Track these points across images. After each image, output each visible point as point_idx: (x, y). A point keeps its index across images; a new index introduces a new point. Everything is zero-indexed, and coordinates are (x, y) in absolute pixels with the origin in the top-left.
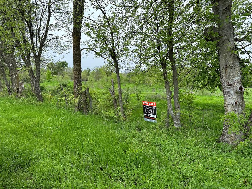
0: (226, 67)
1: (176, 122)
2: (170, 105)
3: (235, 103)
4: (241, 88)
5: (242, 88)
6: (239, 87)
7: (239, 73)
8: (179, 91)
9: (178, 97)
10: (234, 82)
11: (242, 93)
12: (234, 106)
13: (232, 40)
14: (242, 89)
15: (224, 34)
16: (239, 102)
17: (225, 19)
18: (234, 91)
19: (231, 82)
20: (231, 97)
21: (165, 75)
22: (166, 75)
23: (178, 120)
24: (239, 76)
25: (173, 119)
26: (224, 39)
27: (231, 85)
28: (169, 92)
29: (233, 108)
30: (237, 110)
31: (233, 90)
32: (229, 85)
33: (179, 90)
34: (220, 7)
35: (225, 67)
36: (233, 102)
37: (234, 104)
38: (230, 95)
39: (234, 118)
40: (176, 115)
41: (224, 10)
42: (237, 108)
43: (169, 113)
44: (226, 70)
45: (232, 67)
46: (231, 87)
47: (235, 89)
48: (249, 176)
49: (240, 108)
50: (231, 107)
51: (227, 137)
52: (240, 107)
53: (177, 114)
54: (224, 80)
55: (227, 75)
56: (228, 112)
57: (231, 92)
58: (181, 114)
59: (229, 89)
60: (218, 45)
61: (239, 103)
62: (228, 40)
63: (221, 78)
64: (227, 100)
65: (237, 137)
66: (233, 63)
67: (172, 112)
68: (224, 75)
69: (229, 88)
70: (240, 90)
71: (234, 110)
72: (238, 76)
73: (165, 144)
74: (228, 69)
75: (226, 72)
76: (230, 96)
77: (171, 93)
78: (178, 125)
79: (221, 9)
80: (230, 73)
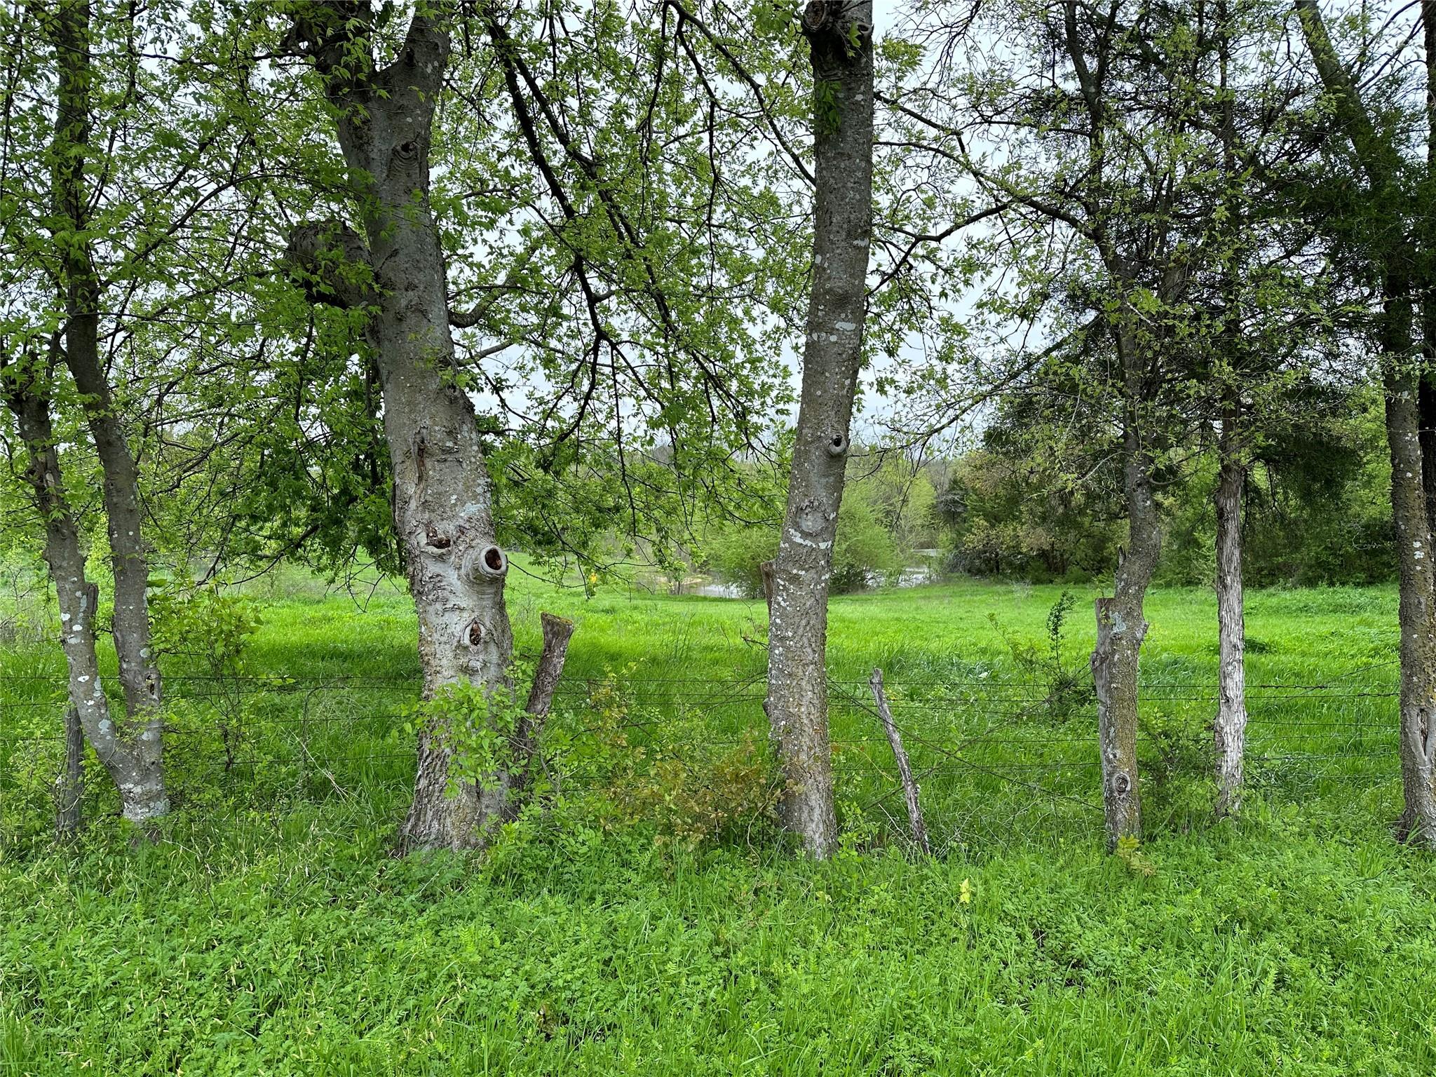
0: (422, 452)
1: (138, 790)
2: (93, 679)
3: (468, 631)
4: (493, 558)
5: (499, 558)
6: (484, 553)
7: (481, 481)
8: (151, 584)
9: (144, 627)
10: (462, 530)
11: (498, 583)
12: (466, 648)
13: (439, 317)
14: (499, 563)
15: (400, 279)
16: (488, 624)
17: (403, 200)
18: (463, 571)
19: (446, 528)
20: (449, 605)
21: (41, 478)
22: (49, 477)
23: (145, 775)
24: (481, 499)
25: (110, 775)
26: (403, 303)
27: (447, 544)
28: (78, 594)
29: (463, 660)
30: (478, 665)
31: (459, 569)
32: (441, 544)
33: (149, 578)
34: (375, 134)
35: (414, 449)
36: (458, 626)
37: (466, 641)
38: (446, 593)
39: (471, 711)
40: (136, 742)
41: (395, 151)
42: (481, 657)
43: (78, 739)
44: (421, 464)
45: (449, 451)
46: (450, 553)
47: (467, 563)
48: (553, 984)
49: (494, 656)
50: (451, 655)
51: (438, 815)
52: (493, 648)
53: (144, 737)
54: (413, 516)
55: (425, 489)
56: (439, 682)
57: (452, 578)
58: (166, 730)
59: (441, 565)
60: (373, 331)
61: (490, 633)
62: (424, 313)
63: (399, 504)
64: (433, 619)
65: (485, 801)
66: (450, 433)
67: (104, 726)
68: (411, 489)
69: (441, 558)
70: (490, 565)
71: (467, 670)
72: (475, 497)
73: (70, 960)
74: (429, 463)
75: (420, 478)
76: (447, 600)
77: (95, 598)
78: (152, 805)
79: (379, 147)
80: (440, 481)
